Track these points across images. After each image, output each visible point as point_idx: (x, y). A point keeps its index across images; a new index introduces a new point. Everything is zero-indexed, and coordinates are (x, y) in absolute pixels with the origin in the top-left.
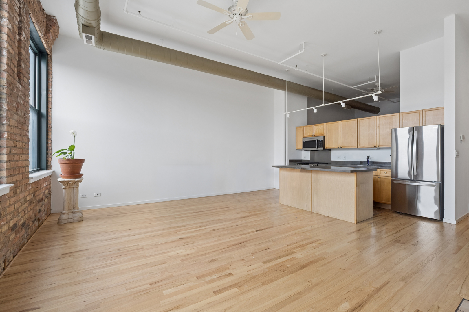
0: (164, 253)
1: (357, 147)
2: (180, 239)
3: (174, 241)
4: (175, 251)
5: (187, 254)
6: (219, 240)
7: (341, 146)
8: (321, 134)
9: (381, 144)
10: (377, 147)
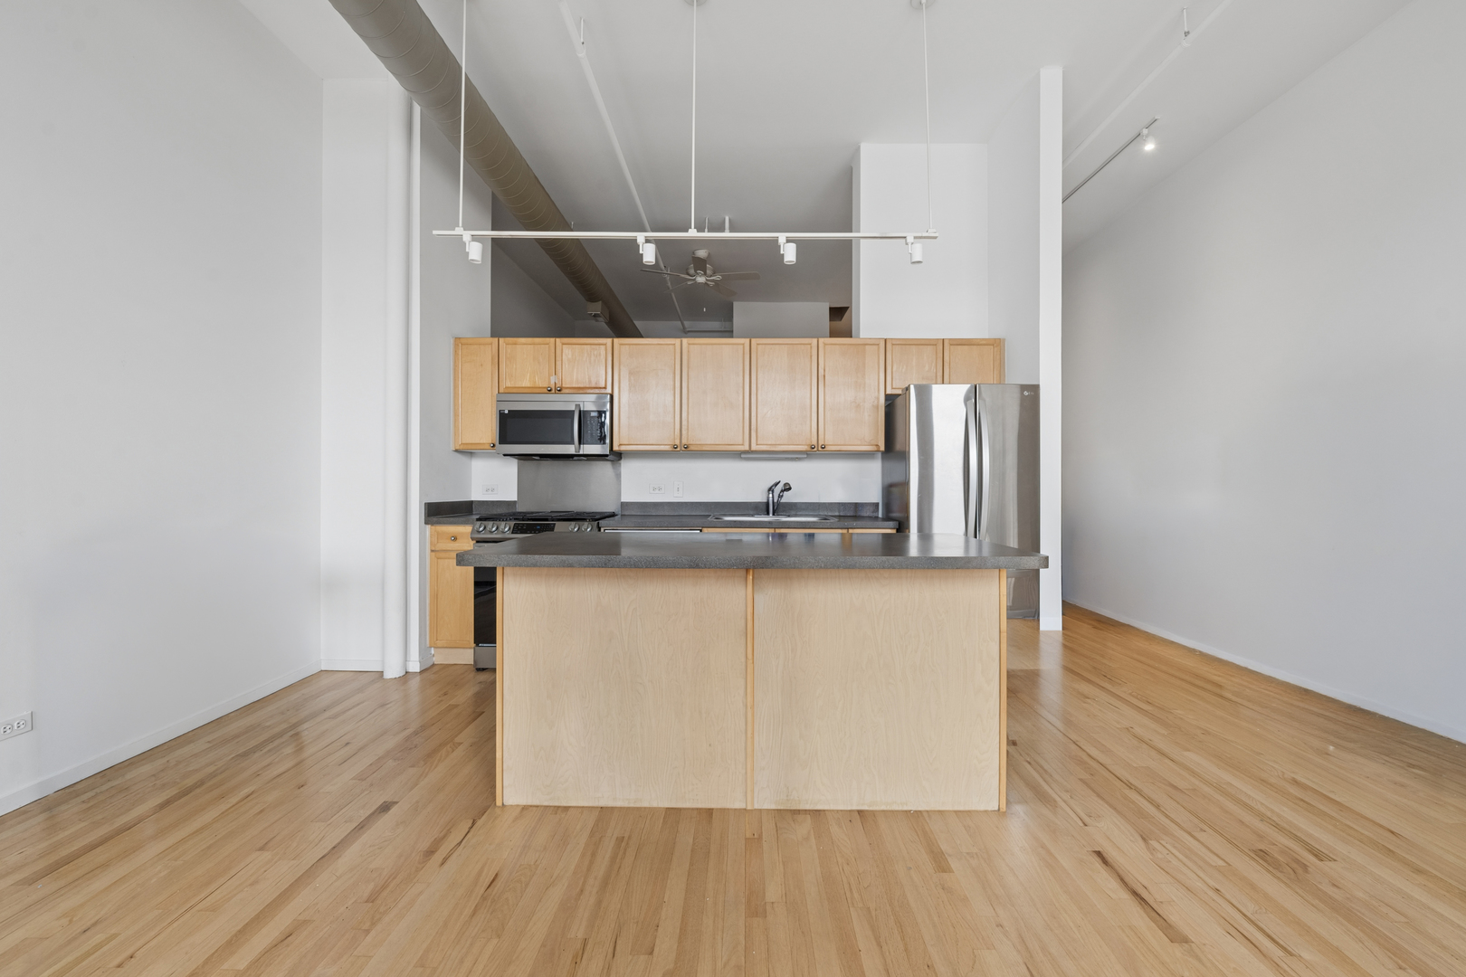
1: (749, 449)
7: (684, 441)
8: (593, 385)
9: (831, 439)
10: (816, 452)
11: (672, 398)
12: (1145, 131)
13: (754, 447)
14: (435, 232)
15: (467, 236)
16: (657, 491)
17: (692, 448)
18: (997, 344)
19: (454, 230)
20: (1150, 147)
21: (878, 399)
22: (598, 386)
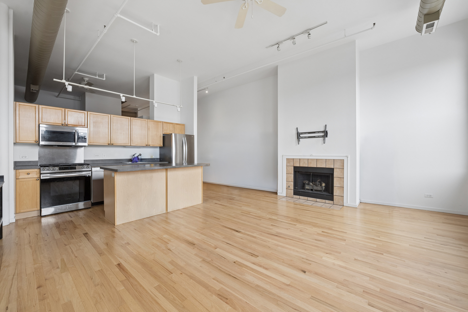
0: (346, 268)
1: (130, 145)
2: (305, 272)
3: (316, 274)
4: (334, 263)
5: (327, 254)
6: (278, 246)
7: (112, 143)
8: (80, 125)
9: (150, 143)
10: (147, 146)
11: (107, 131)
12: (206, 89)
13: (132, 145)
14: (54, 80)
15: (67, 83)
16: (97, 156)
17: (114, 144)
18: (184, 125)
19: (62, 80)
20: (207, 92)
21: (161, 135)
22: (82, 125)
